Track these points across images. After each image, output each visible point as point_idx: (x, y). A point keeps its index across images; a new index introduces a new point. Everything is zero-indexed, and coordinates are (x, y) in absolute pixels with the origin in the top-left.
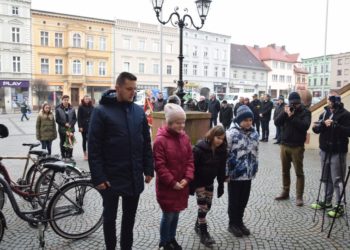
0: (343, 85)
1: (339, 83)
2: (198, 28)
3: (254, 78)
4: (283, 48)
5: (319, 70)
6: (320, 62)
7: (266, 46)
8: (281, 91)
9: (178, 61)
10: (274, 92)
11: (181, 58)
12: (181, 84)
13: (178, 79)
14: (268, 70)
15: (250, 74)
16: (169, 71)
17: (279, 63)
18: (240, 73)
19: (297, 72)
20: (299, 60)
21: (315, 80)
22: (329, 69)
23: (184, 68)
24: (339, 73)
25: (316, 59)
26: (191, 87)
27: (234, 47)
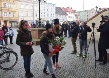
0: (89, 19)
1: (88, 19)
2: (45, 2)
3: (63, 17)
4: (71, 8)
5: (82, 15)
6: (82, 13)
8: (71, 21)
9: (39, 12)
10: (69, 22)
12: (40, 19)
13: (39, 18)
14: (67, 15)
15: (62, 16)
16: (36, 16)
17: (70, 13)
18: (59, 16)
19: (76, 15)
20: (76, 12)
21: (81, 18)
22: (85, 15)
23: (41, 14)
24: (88, 16)
25: (81, 12)
26: (43, 20)
27: (56, 8)
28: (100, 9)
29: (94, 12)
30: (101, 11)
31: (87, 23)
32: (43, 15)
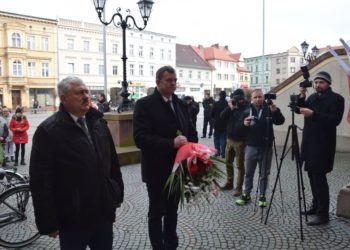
0: (281, 82)
1: (278, 80)
2: (140, 29)
3: (199, 77)
4: (226, 47)
5: (260, 69)
6: (261, 62)
7: (209, 46)
9: (122, 62)
11: (124, 59)
12: (125, 84)
13: (122, 80)
14: (212, 69)
15: (195, 72)
16: (115, 72)
17: (223, 62)
18: (186, 72)
19: (239, 71)
20: (241, 59)
21: (257, 79)
22: (269, 68)
23: (128, 68)
24: (278, 71)
25: (257, 59)
26: (137, 87)
27: (179, 47)
28: (315, 49)
29: (298, 59)
30: (318, 56)
31: (277, 94)
32: (137, 69)
